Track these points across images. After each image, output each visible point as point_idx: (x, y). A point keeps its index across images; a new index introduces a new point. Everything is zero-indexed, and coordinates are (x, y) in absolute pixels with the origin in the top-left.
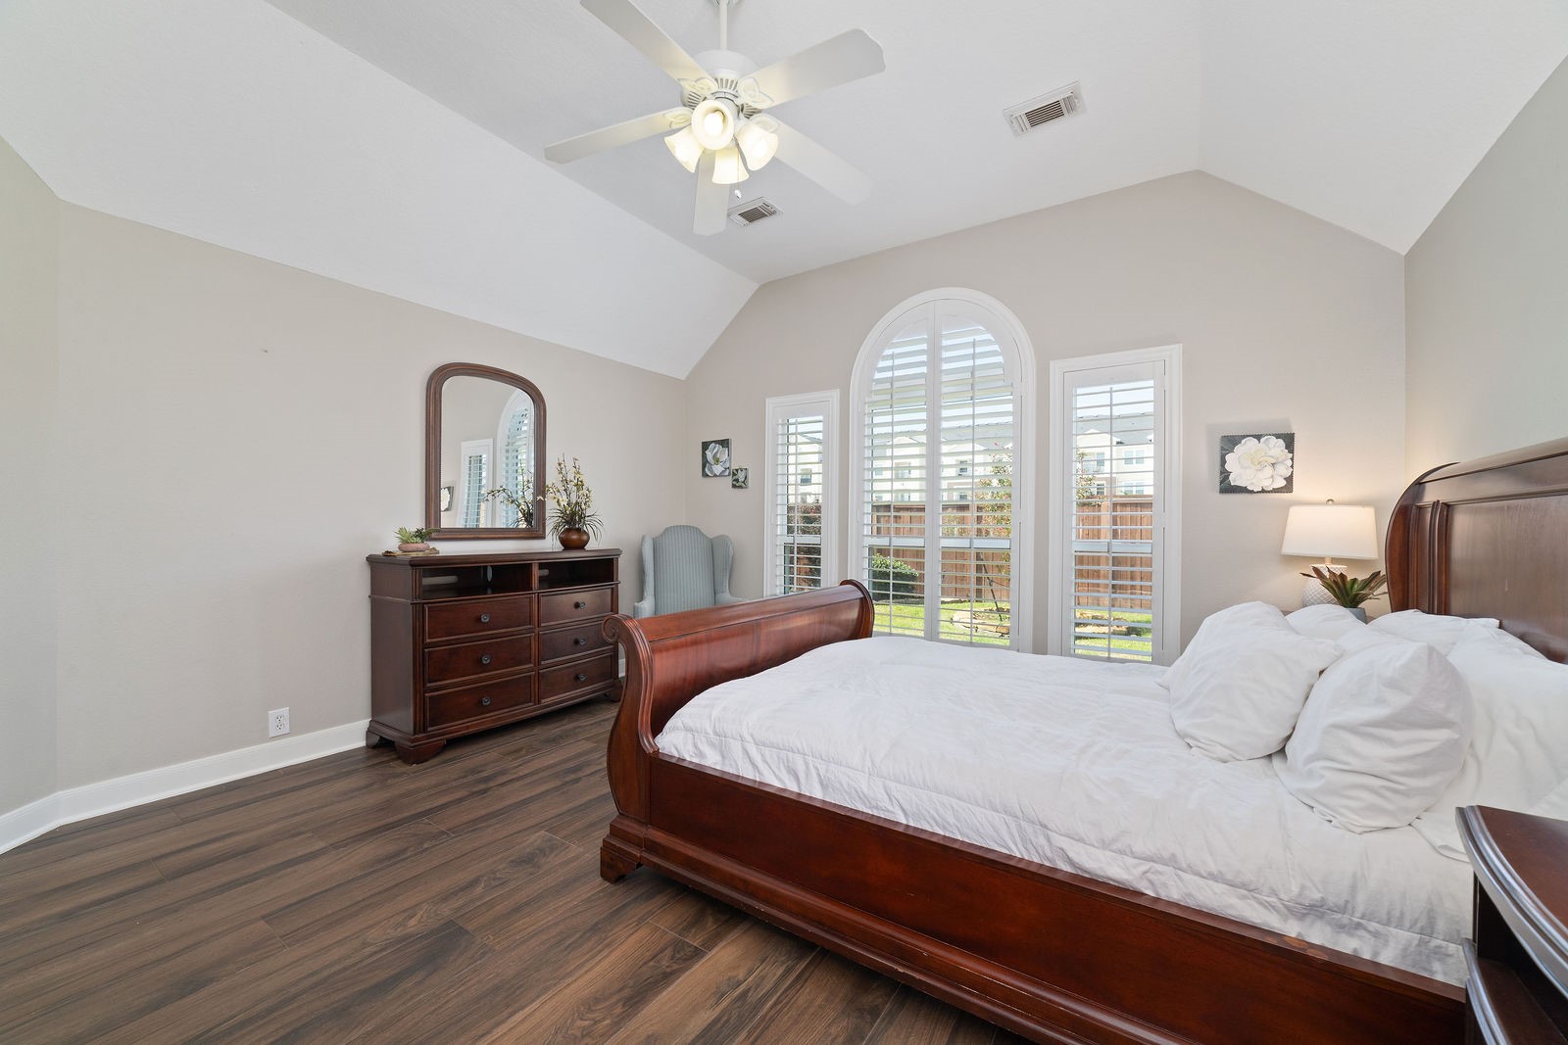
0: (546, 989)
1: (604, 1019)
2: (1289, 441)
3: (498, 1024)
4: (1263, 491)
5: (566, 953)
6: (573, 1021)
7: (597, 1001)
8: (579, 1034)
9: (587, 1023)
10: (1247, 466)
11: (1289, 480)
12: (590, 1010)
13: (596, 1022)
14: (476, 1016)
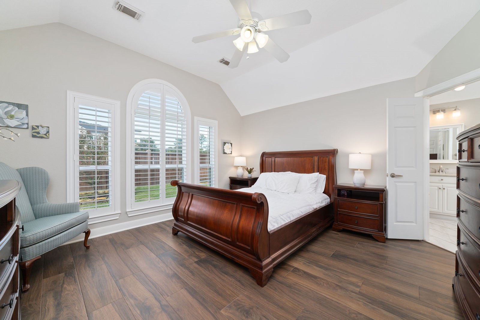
0: (317, 293)
1: (323, 282)
2: (231, 144)
3: (333, 300)
4: (228, 154)
5: (301, 291)
6: (325, 286)
7: (317, 283)
8: (329, 285)
9: (324, 284)
10: (227, 148)
11: (231, 152)
12: (321, 284)
13: (324, 283)
14: (332, 306)
